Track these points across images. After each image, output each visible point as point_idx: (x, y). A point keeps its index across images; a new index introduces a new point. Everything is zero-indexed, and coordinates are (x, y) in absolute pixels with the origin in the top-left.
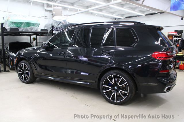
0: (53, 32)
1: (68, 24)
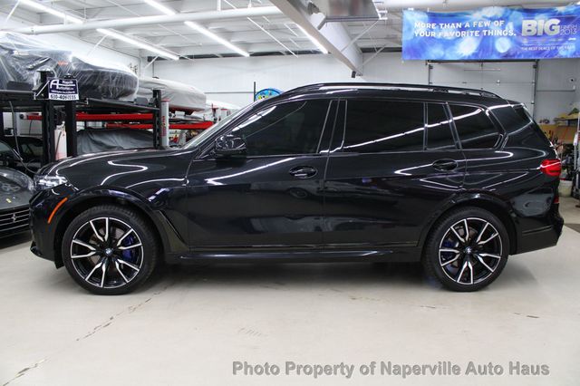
0: (50, 94)
1: (74, 68)
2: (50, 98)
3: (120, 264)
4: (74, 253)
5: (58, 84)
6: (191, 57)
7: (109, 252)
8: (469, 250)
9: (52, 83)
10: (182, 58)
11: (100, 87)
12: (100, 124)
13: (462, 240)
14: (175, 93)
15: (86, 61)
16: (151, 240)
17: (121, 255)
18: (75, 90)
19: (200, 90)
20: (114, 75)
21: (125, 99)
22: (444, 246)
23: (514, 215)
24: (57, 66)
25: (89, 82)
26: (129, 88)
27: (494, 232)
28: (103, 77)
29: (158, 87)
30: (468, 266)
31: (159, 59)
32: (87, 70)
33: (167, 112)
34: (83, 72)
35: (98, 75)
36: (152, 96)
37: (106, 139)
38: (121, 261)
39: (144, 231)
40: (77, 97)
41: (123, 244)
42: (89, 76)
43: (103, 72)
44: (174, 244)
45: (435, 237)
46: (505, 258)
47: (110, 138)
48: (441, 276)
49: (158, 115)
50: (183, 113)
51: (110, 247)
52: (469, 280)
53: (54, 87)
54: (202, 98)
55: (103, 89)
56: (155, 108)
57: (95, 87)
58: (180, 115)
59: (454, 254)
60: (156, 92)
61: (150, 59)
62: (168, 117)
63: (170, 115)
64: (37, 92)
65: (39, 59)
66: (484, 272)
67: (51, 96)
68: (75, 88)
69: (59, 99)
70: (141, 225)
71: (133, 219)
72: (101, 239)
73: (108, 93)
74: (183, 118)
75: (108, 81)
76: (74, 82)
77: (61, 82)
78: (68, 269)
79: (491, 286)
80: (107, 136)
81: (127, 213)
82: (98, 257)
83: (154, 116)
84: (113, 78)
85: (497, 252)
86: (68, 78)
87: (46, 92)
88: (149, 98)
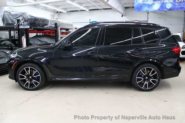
0: (20, 26)
1: (29, 17)
2: (20, 28)
3: (34, 81)
4: (20, 78)
5: (22, 23)
6: (70, 11)
7: (30, 77)
8: (147, 78)
9: (20, 23)
10: (67, 12)
11: (37, 23)
12: (41, 34)
13: (144, 74)
14: (62, 24)
15: (32, 15)
16: (43, 74)
17: (34, 78)
18: (28, 25)
19: (70, 23)
20: (41, 19)
21: (45, 27)
22: (138, 76)
23: (162, 66)
24: (23, 17)
25: (33, 22)
26: (46, 23)
27: (155, 72)
28: (37, 20)
29: (56, 22)
30: (146, 83)
31: (60, 12)
32: (32, 18)
33: (60, 30)
34: (31, 19)
35: (36, 19)
36: (54, 25)
37: (42, 39)
38: (34, 80)
39: (41, 71)
40: (29, 27)
41: (35, 75)
42: (33, 20)
43: (38, 19)
44: (50, 75)
45: (135, 73)
46: (159, 80)
47: (43, 38)
48: (137, 86)
49: (57, 31)
50: (65, 30)
51: (31, 76)
52: (146, 87)
53: (21, 24)
54: (72, 25)
55: (38, 24)
56: (55, 29)
57: (35, 23)
58: (64, 31)
59: (142, 79)
60: (56, 24)
61: (57, 12)
62: (60, 32)
63: (61, 31)
64: (16, 26)
65: (18, 15)
66: (152, 85)
67: (20, 27)
68: (28, 24)
69: (23, 28)
70: (39, 69)
71: (37, 68)
72: (28, 74)
73: (39, 25)
74: (65, 32)
75: (39, 21)
76: (28, 22)
77: (23, 22)
78: (18, 82)
79: (154, 89)
80: (42, 38)
81: (36, 66)
82: (28, 79)
83: (55, 31)
84: (41, 20)
85: (157, 79)
86: (26, 21)
87: (19, 26)
88: (53, 26)
